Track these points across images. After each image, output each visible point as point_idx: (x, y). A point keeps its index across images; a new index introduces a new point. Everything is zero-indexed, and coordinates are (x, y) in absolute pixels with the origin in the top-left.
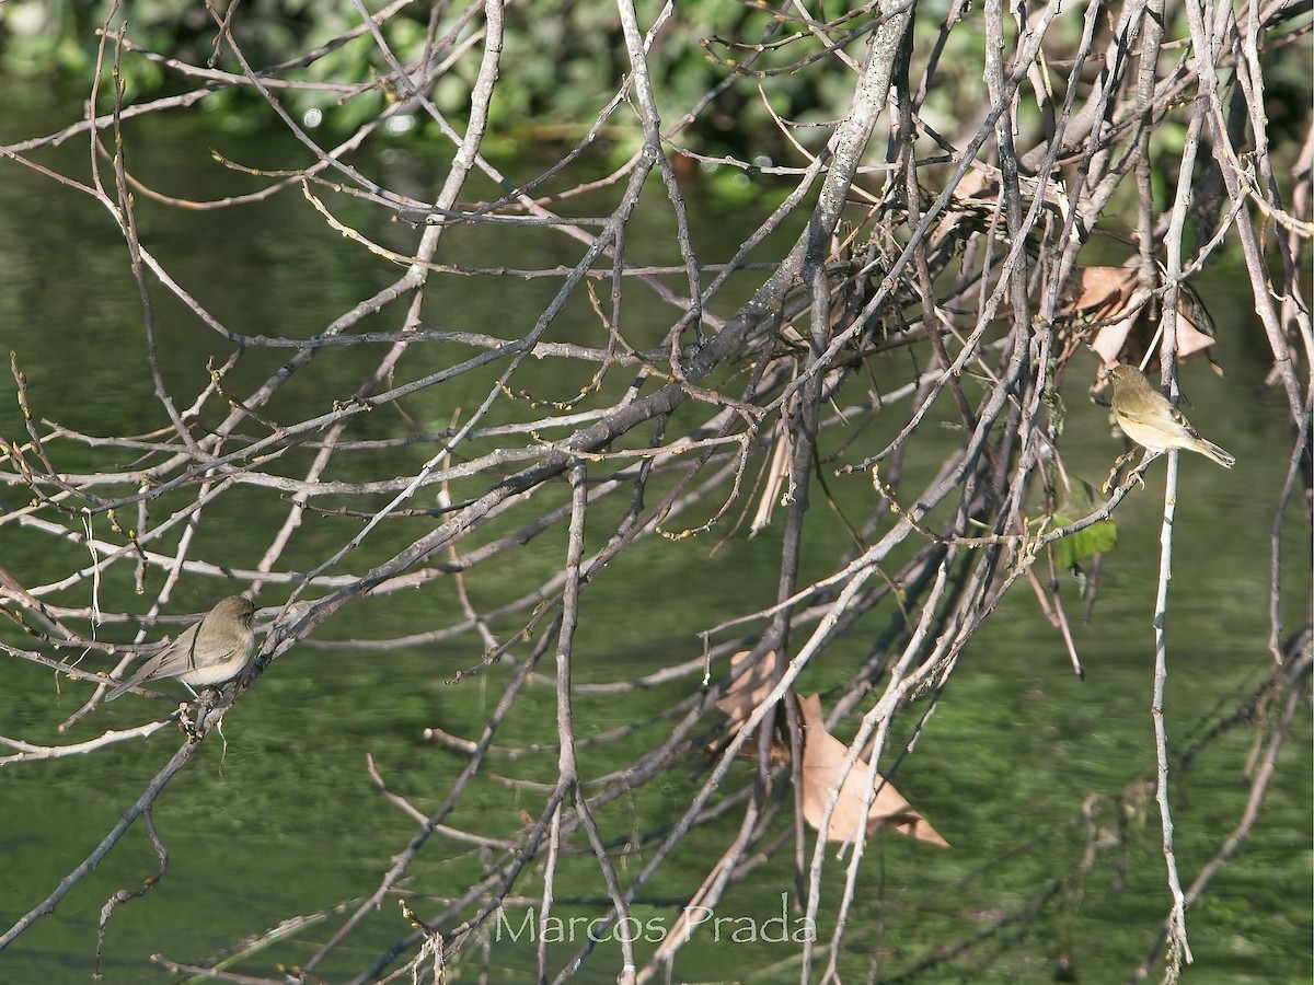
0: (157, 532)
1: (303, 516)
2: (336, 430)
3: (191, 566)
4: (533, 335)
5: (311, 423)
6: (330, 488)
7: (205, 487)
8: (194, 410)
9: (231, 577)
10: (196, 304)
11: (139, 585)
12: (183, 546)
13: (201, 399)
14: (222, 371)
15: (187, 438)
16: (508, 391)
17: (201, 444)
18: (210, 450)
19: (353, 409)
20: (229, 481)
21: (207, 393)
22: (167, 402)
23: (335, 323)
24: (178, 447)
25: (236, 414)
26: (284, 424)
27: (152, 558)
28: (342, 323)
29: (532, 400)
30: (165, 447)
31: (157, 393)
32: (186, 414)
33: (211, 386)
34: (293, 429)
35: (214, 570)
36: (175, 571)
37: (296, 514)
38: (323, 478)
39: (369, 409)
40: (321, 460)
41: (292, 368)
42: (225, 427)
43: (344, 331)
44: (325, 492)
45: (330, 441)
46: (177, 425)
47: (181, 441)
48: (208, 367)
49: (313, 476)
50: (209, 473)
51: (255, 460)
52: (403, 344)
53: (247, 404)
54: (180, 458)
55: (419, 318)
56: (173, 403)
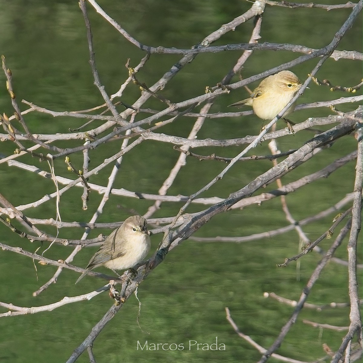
0: (95, 171)
1: (187, 159)
2: (208, 106)
3: (116, 192)
4: (331, 45)
5: (192, 101)
6: (204, 143)
7: (125, 141)
8: (119, 94)
9: (142, 198)
10: (119, 27)
11: (84, 204)
12: (111, 179)
13: (123, 87)
14: (136, 69)
15: (114, 111)
16: (316, 80)
17: (123, 115)
18: (128, 119)
19: (218, 92)
20: (141, 139)
21: (126, 83)
22: (102, 89)
23: (207, 38)
24: (108, 117)
25: (145, 95)
26: (174, 102)
27: (93, 187)
28: (211, 37)
29: (331, 86)
30: (100, 117)
31: (95, 83)
32: (113, 96)
33: (130, 79)
34: (180, 105)
35: (132, 194)
36: (107, 195)
37: (182, 157)
39: (229, 92)
40: (198, 124)
41: (180, 67)
42: (138, 104)
43: (213, 43)
44: (201, 145)
45: (204, 112)
46: (108, 103)
47: (109, 113)
48: (127, 65)
49: (193, 134)
50: (128, 132)
51: (157, 124)
52: (250, 51)
53: (152, 89)
54: (109, 124)
55: (260, 34)
56: (105, 90)
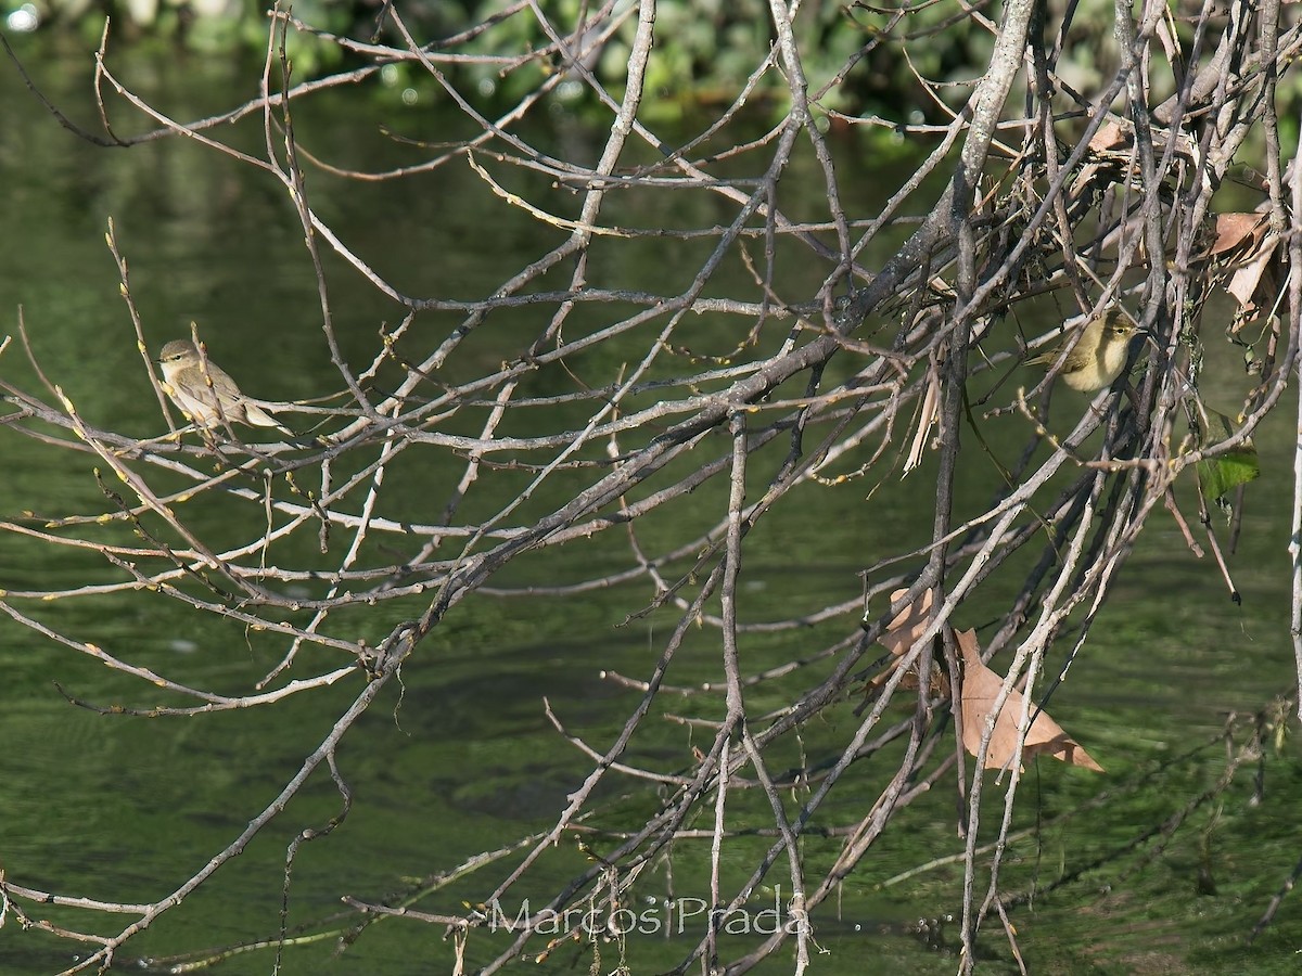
0: (339, 494)
1: (479, 471)
2: (508, 388)
4: (691, 293)
5: (481, 383)
6: (503, 444)
7: (388, 445)
8: (371, 373)
9: (410, 532)
10: (369, 270)
11: (323, 544)
12: (368, 506)
14: (395, 335)
15: (363, 402)
16: (669, 348)
17: (380, 409)
18: (390, 413)
19: (521, 367)
20: (405, 442)
21: (382, 356)
22: (343, 368)
23: (505, 287)
24: (355, 412)
25: (413, 379)
27: (332, 516)
28: (510, 286)
29: (692, 356)
30: (343, 411)
31: (333, 359)
33: (385, 351)
34: (463, 389)
35: (396, 527)
37: (472, 467)
38: (497, 435)
39: (537, 368)
40: (495, 417)
41: (464, 332)
42: (403, 391)
43: (514, 294)
44: (497, 448)
46: (353, 389)
47: (357, 405)
48: (381, 332)
49: (487, 433)
50: (390, 433)
51: (429, 419)
52: (569, 303)
53: (423, 368)
54: (362, 421)
55: (584, 278)
56: (350, 369)
